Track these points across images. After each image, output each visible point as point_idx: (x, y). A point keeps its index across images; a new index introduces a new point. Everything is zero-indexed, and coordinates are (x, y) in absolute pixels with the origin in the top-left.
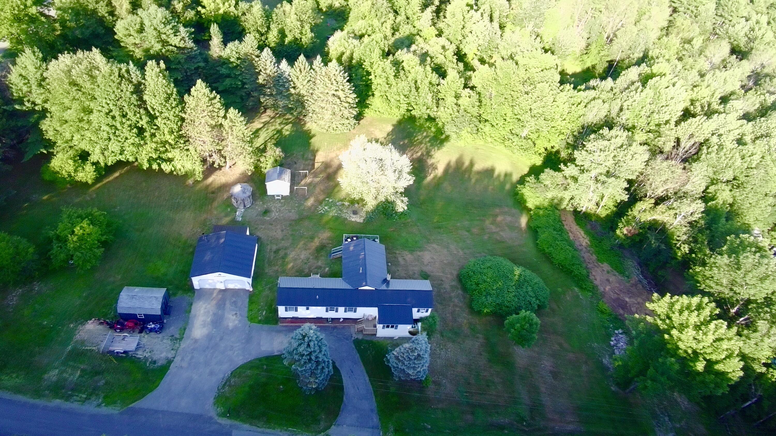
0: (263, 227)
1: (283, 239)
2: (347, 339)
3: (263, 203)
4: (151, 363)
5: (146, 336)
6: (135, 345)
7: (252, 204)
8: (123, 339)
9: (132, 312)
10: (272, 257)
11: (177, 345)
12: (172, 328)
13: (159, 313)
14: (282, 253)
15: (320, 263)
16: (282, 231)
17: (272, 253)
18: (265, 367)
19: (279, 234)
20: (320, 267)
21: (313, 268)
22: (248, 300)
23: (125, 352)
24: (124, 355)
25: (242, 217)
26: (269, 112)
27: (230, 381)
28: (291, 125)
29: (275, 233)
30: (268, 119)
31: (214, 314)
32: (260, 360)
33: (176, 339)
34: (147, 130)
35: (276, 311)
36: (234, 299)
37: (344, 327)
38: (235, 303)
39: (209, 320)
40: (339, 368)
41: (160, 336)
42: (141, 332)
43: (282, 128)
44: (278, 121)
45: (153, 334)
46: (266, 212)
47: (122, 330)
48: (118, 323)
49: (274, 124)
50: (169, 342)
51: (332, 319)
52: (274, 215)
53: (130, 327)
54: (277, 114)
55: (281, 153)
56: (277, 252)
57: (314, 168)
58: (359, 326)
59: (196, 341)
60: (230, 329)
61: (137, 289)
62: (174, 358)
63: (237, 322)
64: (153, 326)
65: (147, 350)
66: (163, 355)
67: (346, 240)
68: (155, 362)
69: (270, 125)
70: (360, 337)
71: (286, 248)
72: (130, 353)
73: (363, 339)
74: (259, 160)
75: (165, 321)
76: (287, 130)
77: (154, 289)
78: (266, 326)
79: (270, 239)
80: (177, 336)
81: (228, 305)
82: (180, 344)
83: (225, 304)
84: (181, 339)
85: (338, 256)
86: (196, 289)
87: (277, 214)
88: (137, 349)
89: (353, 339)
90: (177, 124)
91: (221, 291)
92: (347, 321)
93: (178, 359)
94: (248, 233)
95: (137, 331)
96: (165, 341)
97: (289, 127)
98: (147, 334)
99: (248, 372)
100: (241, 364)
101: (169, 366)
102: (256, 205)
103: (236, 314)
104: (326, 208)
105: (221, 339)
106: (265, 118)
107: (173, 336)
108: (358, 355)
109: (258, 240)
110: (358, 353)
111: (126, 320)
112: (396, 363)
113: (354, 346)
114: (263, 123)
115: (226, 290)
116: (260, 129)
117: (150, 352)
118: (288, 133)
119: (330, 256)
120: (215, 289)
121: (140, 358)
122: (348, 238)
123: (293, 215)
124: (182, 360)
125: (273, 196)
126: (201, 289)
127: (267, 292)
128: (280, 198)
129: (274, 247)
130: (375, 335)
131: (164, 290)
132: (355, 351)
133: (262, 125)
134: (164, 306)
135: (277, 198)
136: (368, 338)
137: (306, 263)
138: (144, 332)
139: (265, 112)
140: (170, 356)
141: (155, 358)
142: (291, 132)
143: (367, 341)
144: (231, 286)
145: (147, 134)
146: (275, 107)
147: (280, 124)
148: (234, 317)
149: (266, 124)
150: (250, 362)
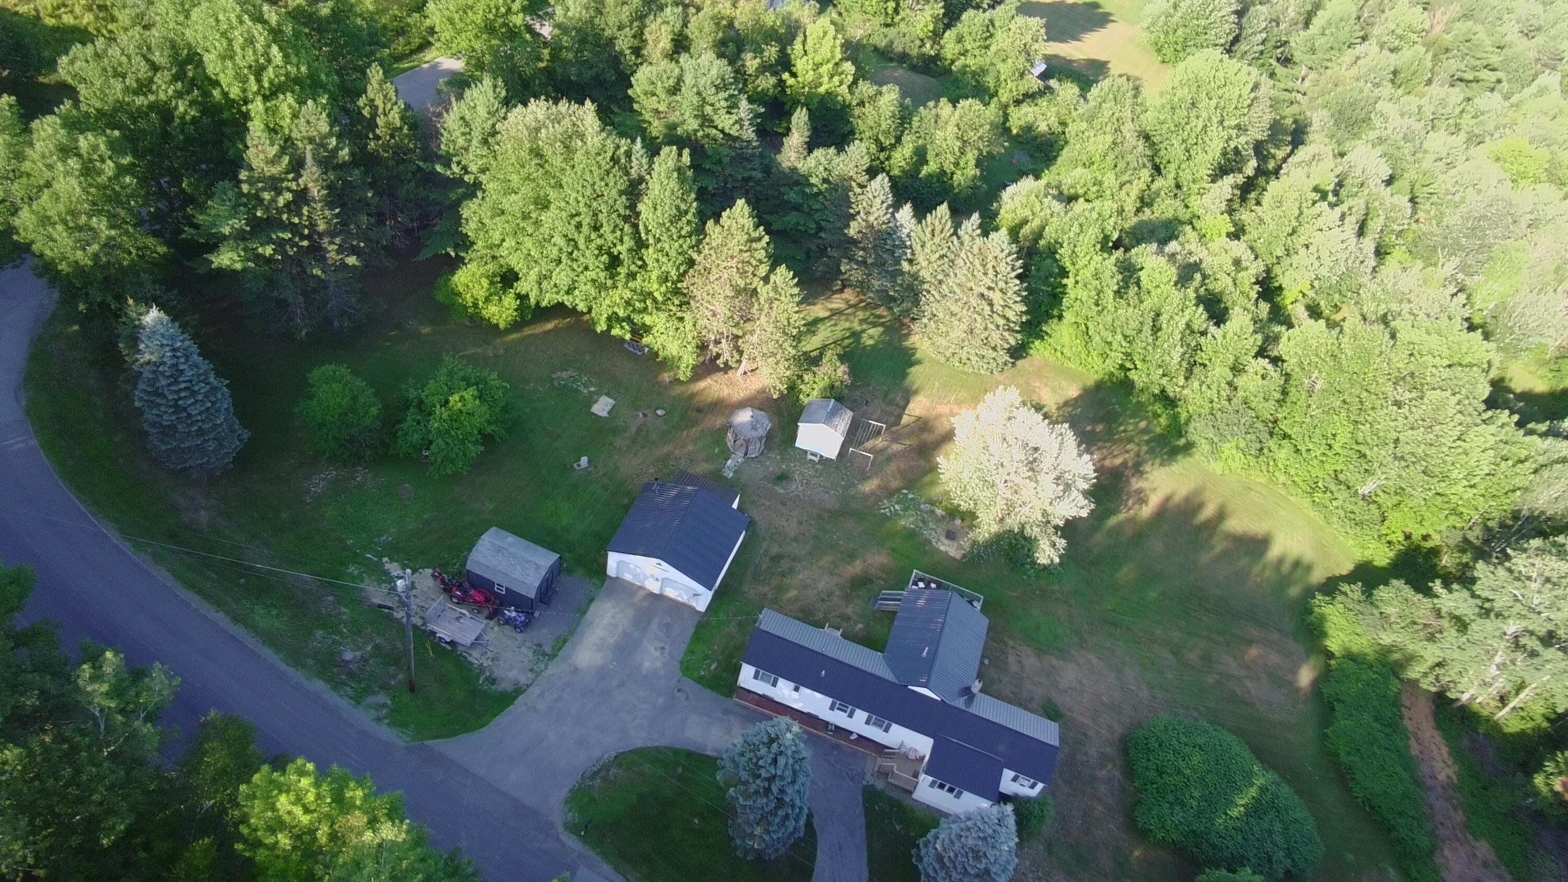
0: (767, 503)
1: (795, 539)
2: (852, 779)
3: (783, 460)
4: (486, 679)
5: (496, 629)
6: (474, 636)
7: (762, 454)
8: (458, 619)
9: (488, 575)
10: (764, 566)
11: (542, 666)
12: (545, 631)
13: (532, 595)
14: (785, 564)
15: (849, 610)
16: (800, 523)
17: (768, 558)
18: (680, 770)
19: (791, 528)
20: (848, 618)
21: (833, 614)
22: (693, 630)
23: (452, 643)
24: (449, 648)
25: (735, 472)
26: (849, 295)
27: (609, 771)
28: (881, 329)
29: (785, 524)
30: (842, 306)
31: (625, 634)
32: (676, 752)
33: (544, 654)
34: (625, 263)
35: (737, 670)
36: (669, 620)
37: (854, 753)
38: (668, 627)
39: (612, 641)
40: (818, 832)
41: (520, 637)
42: (490, 617)
43: (863, 331)
44: (861, 315)
45: (508, 629)
46: (782, 478)
47: (461, 601)
48: (460, 586)
49: (852, 318)
50: (531, 655)
51: (837, 727)
52: (795, 487)
53: (476, 602)
54: (862, 301)
55: (846, 377)
56: (777, 558)
57: (899, 424)
58: (887, 763)
59: (576, 671)
60: (644, 672)
61: (511, 539)
62: (528, 686)
63: (659, 664)
64: (514, 614)
65: (490, 655)
66: (512, 674)
67: (915, 583)
68: (493, 681)
69: (843, 318)
70: (880, 785)
71: (795, 559)
72: (460, 648)
73: (883, 792)
74: (800, 377)
75: (537, 614)
76: (871, 337)
77: (539, 548)
78: (707, 693)
79: (773, 530)
80: (548, 649)
81: (654, 626)
82: (547, 665)
83: (649, 623)
84: (552, 657)
85: (890, 608)
86: (611, 578)
87: (801, 489)
88: (473, 645)
89: (865, 783)
90: (678, 269)
91: (651, 595)
92: (865, 742)
93: (534, 691)
94: (735, 505)
95: (486, 612)
96: (523, 650)
97: (875, 332)
98: (499, 625)
99: (646, 768)
100: (639, 745)
101: (516, 698)
102: (769, 458)
103: (663, 648)
104: (897, 507)
105: (621, 685)
106: (837, 302)
107: (540, 645)
108: (864, 820)
109: (751, 525)
110: (866, 816)
111: (473, 586)
112: (934, 868)
113: (860, 799)
114: (831, 310)
115: (660, 598)
116: (822, 320)
117: (493, 660)
118: (871, 342)
119: (875, 603)
120: (641, 588)
121: (472, 664)
122: (921, 580)
123: (830, 501)
124: (541, 695)
125: (806, 452)
126: (617, 578)
127: (732, 628)
128: (816, 459)
129: (775, 550)
130: (911, 793)
131: (555, 557)
132: (860, 810)
133: (827, 314)
134: (544, 586)
135: (810, 457)
136: (896, 795)
137: (823, 600)
138: (495, 620)
139: (841, 291)
140: (523, 680)
141: (497, 673)
142: (877, 342)
143: (890, 798)
144: (670, 593)
145: (623, 270)
146: (863, 287)
147: (862, 321)
148: (658, 653)
149: (835, 313)
150: (657, 749)
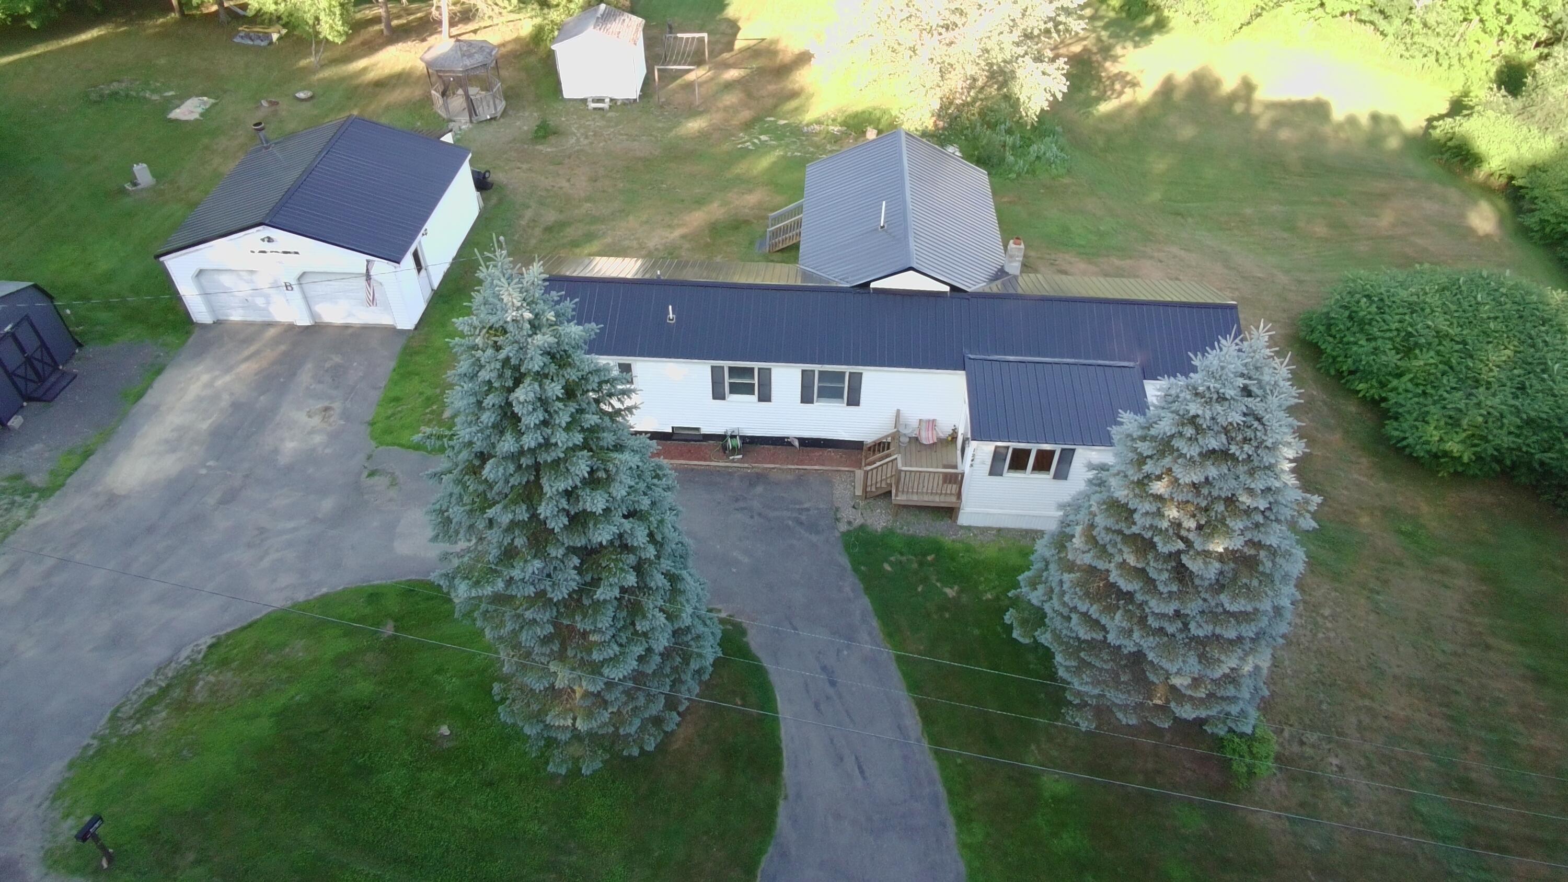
0: (525, 166)
2: (812, 527)
3: (544, 116)
11: (21, 513)
12: (37, 447)
16: (594, 180)
18: (389, 630)
19: (578, 187)
22: (393, 364)
29: (563, 184)
31: (236, 406)
33: (28, 490)
36: (337, 359)
37: (800, 478)
38: (337, 373)
39: (205, 426)
40: (767, 663)
51: (747, 440)
52: (575, 142)
56: (555, 226)
57: (732, 49)
58: (877, 466)
59: (112, 501)
60: (283, 460)
63: (319, 439)
70: (879, 519)
73: (889, 532)
80: (39, 479)
81: (305, 376)
82: (35, 507)
83: (293, 374)
84: (49, 491)
86: (204, 326)
87: (585, 142)
89: (843, 527)
91: (294, 331)
92: (817, 453)
102: (517, 115)
103: (326, 409)
104: (763, 138)
108: (866, 601)
110: (868, 590)
113: (845, 561)
115: (316, 329)
119: (763, 245)
120: (270, 325)
123: (642, 148)
125: (584, 101)
126: (218, 323)
128: (605, 106)
130: (953, 511)
132: (850, 584)
135: (592, 104)
136: (922, 528)
143: (911, 543)
144: (332, 314)
148: (316, 421)
150: (325, 602)
